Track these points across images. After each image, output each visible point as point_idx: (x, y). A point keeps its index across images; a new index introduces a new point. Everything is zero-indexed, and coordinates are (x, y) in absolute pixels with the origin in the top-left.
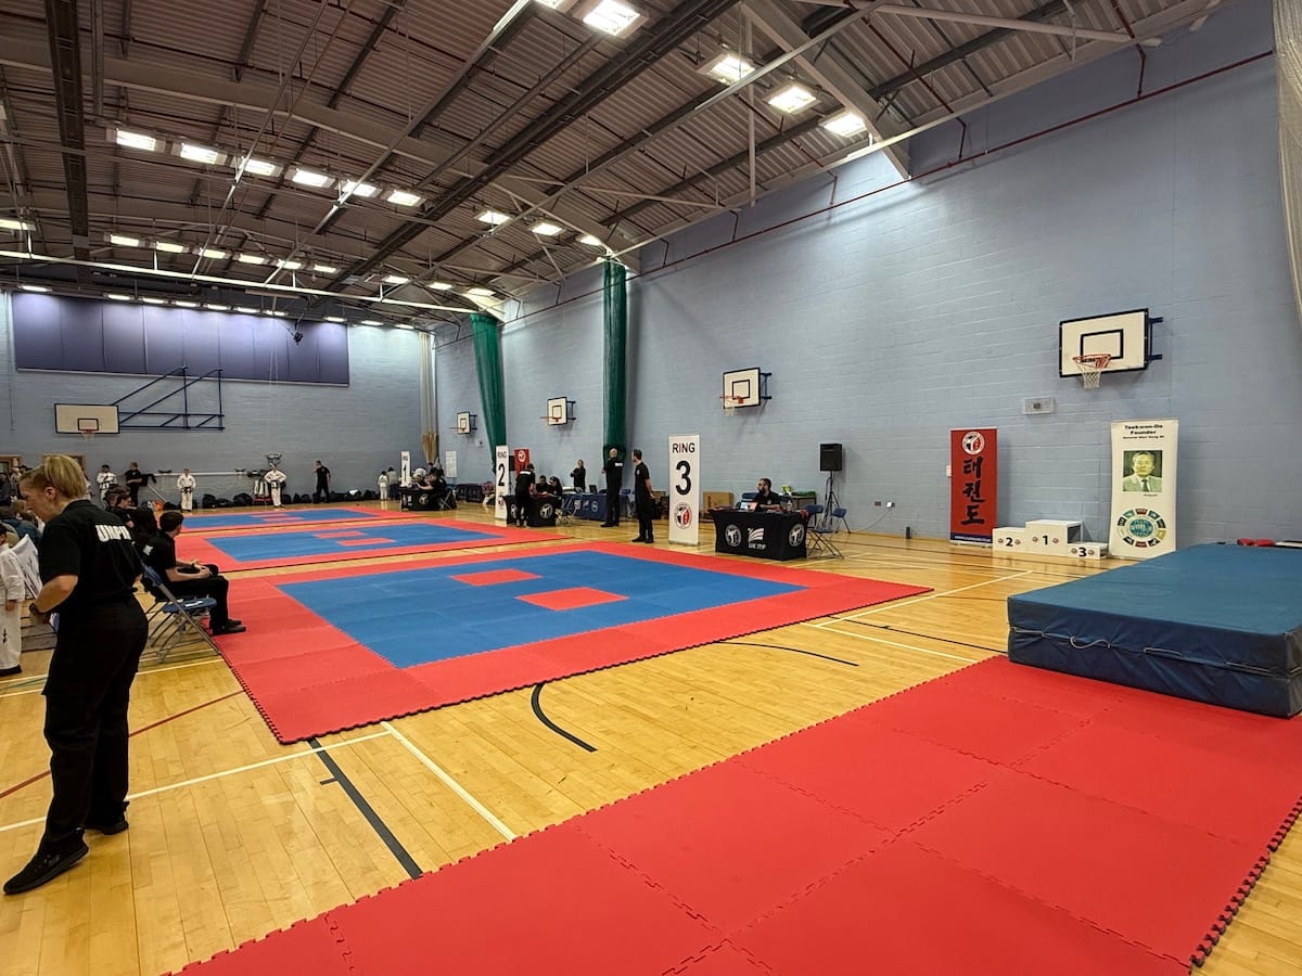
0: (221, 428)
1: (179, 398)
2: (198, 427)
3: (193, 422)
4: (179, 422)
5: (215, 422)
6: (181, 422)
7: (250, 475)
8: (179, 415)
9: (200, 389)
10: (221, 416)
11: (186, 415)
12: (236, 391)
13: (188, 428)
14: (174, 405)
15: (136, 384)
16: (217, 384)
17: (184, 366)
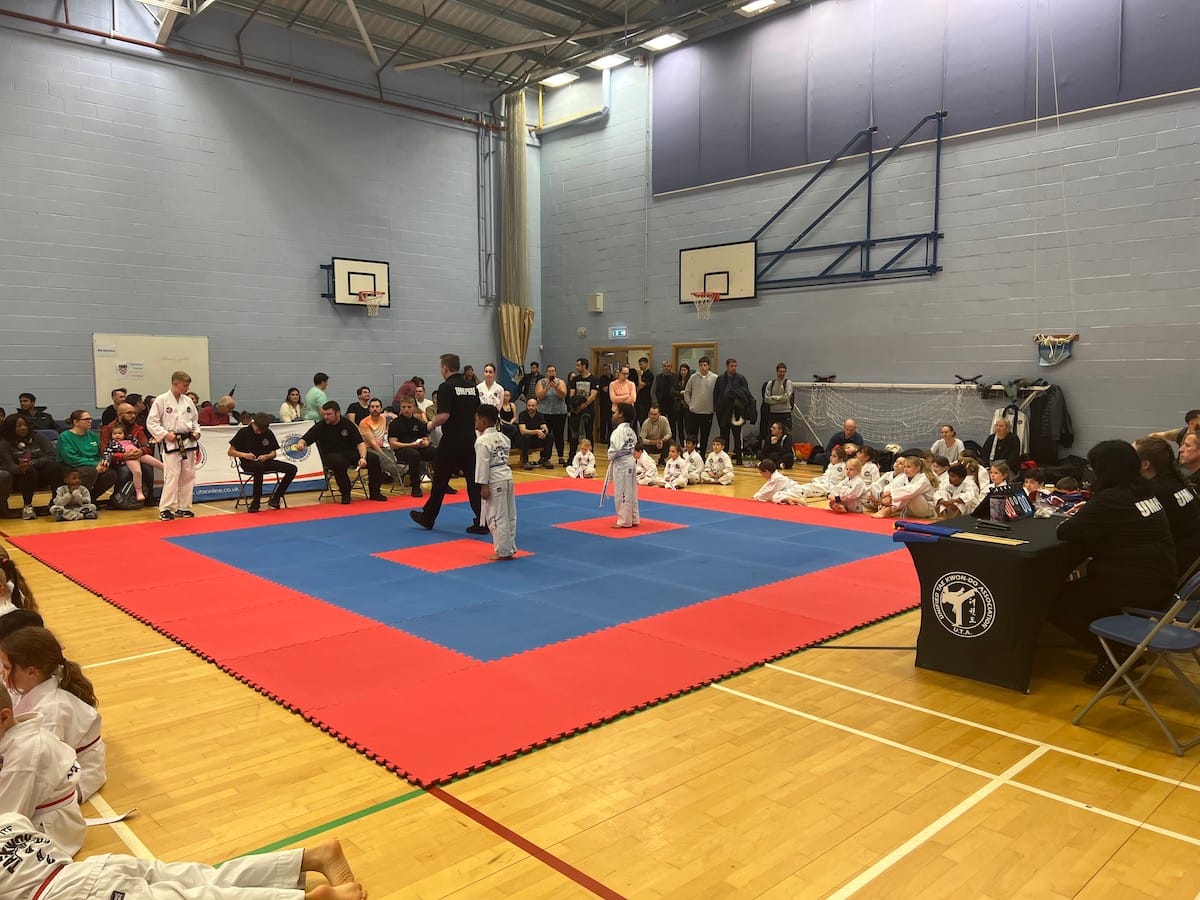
0: (933, 270)
1: (855, 206)
2: (884, 270)
3: (880, 257)
4: (852, 263)
5: (918, 257)
6: (856, 265)
7: (987, 393)
8: (852, 246)
9: (899, 173)
10: (935, 237)
11: (868, 245)
13: (867, 275)
14: (846, 225)
15: (790, 186)
16: (931, 157)
17: (872, 125)
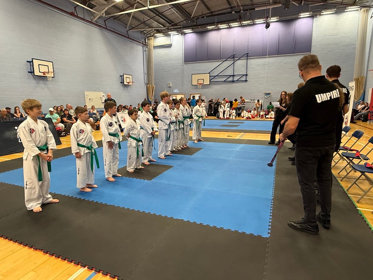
0: (246, 81)
1: (231, 69)
2: (237, 81)
5: (244, 78)
6: (231, 79)
8: (231, 76)
9: (240, 64)
10: (246, 75)
12: (254, 63)
13: (233, 81)
14: (229, 72)
15: (217, 64)
16: (246, 60)
17: (234, 54)
